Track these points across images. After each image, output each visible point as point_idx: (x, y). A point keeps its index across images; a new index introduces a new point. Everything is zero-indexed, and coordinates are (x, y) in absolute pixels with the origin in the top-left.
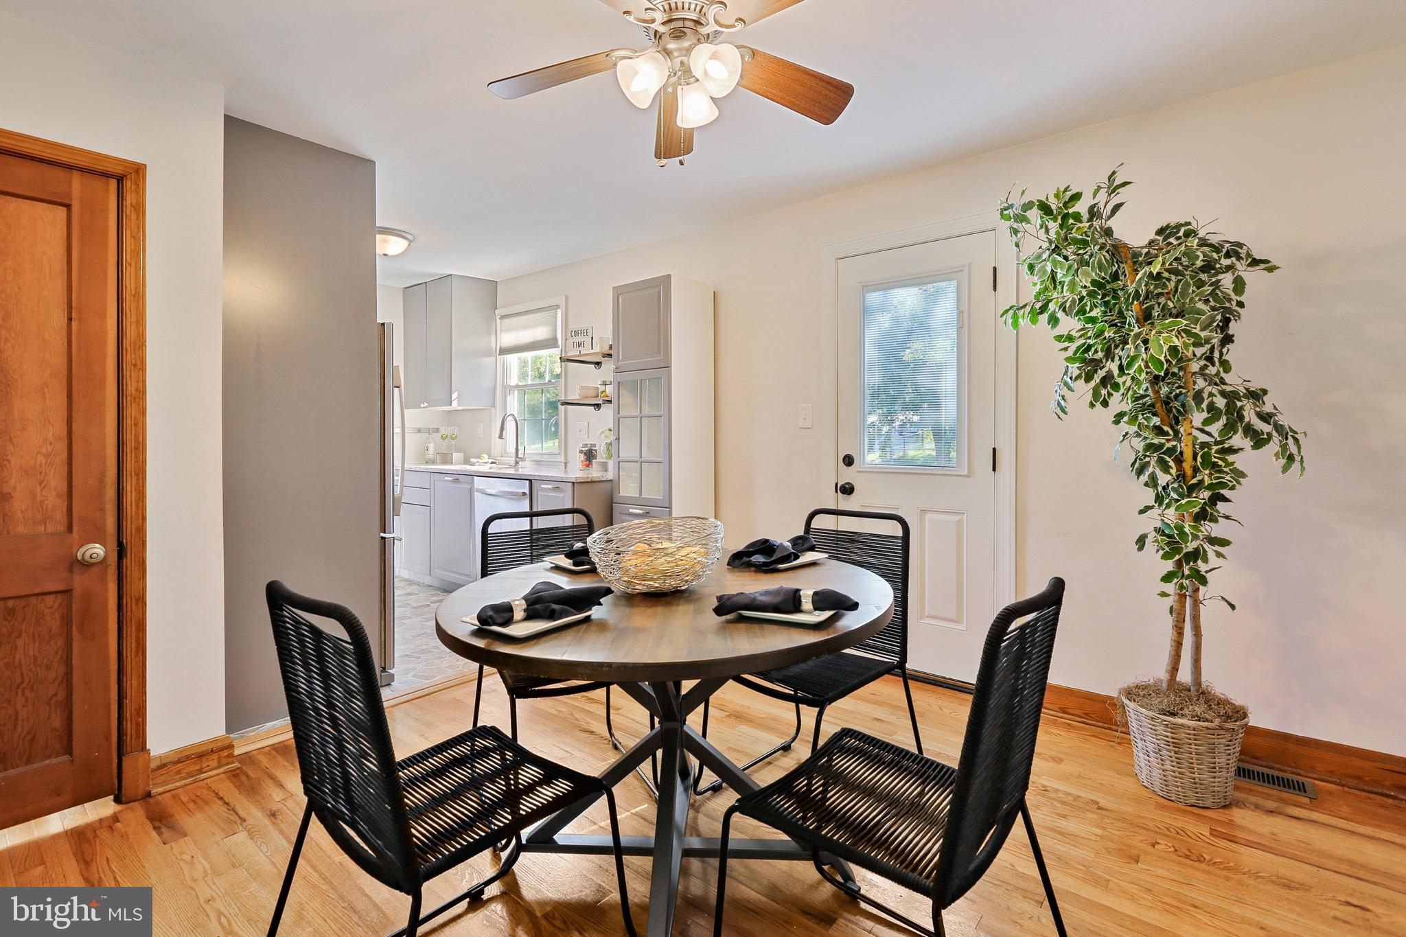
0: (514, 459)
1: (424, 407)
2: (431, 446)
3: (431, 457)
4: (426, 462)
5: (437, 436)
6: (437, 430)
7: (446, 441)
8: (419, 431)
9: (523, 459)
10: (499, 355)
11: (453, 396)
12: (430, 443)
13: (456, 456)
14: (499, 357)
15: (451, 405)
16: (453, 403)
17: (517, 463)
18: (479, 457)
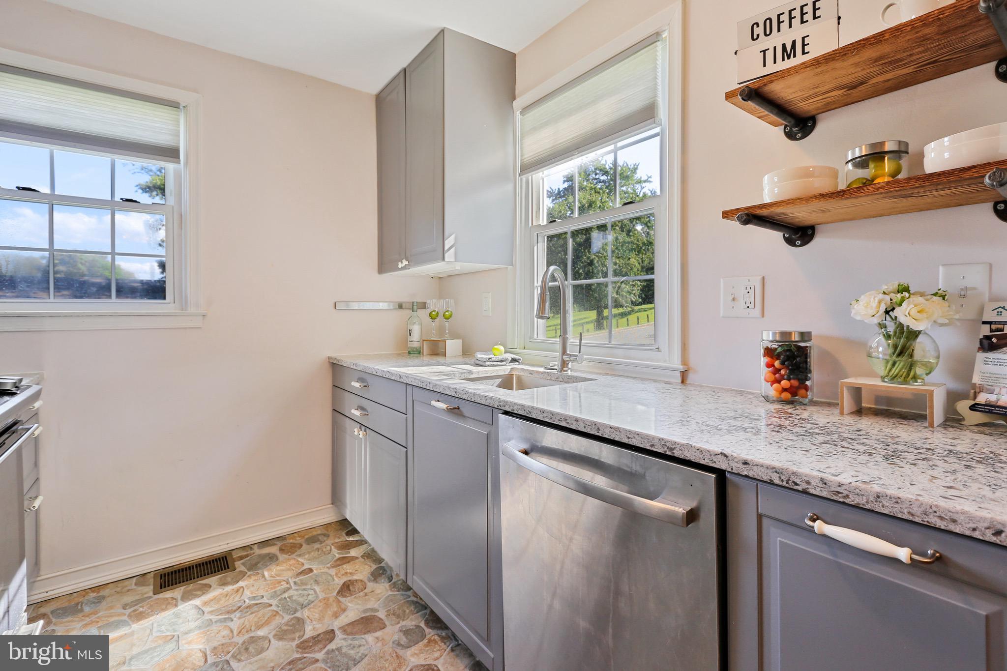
0: (558, 354)
1: (403, 268)
2: (416, 329)
3: (416, 345)
4: (409, 353)
5: (423, 314)
6: (423, 306)
7: (437, 320)
8: (400, 307)
9: (574, 358)
10: (520, 175)
11: (446, 242)
12: (414, 324)
13: (453, 346)
14: (518, 178)
15: (443, 259)
16: (446, 255)
17: (564, 364)
18: (488, 350)
